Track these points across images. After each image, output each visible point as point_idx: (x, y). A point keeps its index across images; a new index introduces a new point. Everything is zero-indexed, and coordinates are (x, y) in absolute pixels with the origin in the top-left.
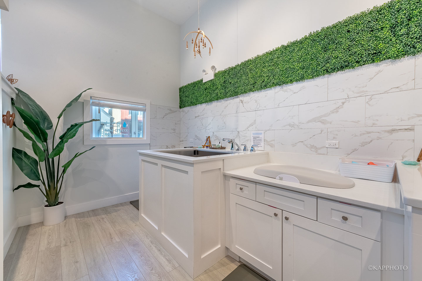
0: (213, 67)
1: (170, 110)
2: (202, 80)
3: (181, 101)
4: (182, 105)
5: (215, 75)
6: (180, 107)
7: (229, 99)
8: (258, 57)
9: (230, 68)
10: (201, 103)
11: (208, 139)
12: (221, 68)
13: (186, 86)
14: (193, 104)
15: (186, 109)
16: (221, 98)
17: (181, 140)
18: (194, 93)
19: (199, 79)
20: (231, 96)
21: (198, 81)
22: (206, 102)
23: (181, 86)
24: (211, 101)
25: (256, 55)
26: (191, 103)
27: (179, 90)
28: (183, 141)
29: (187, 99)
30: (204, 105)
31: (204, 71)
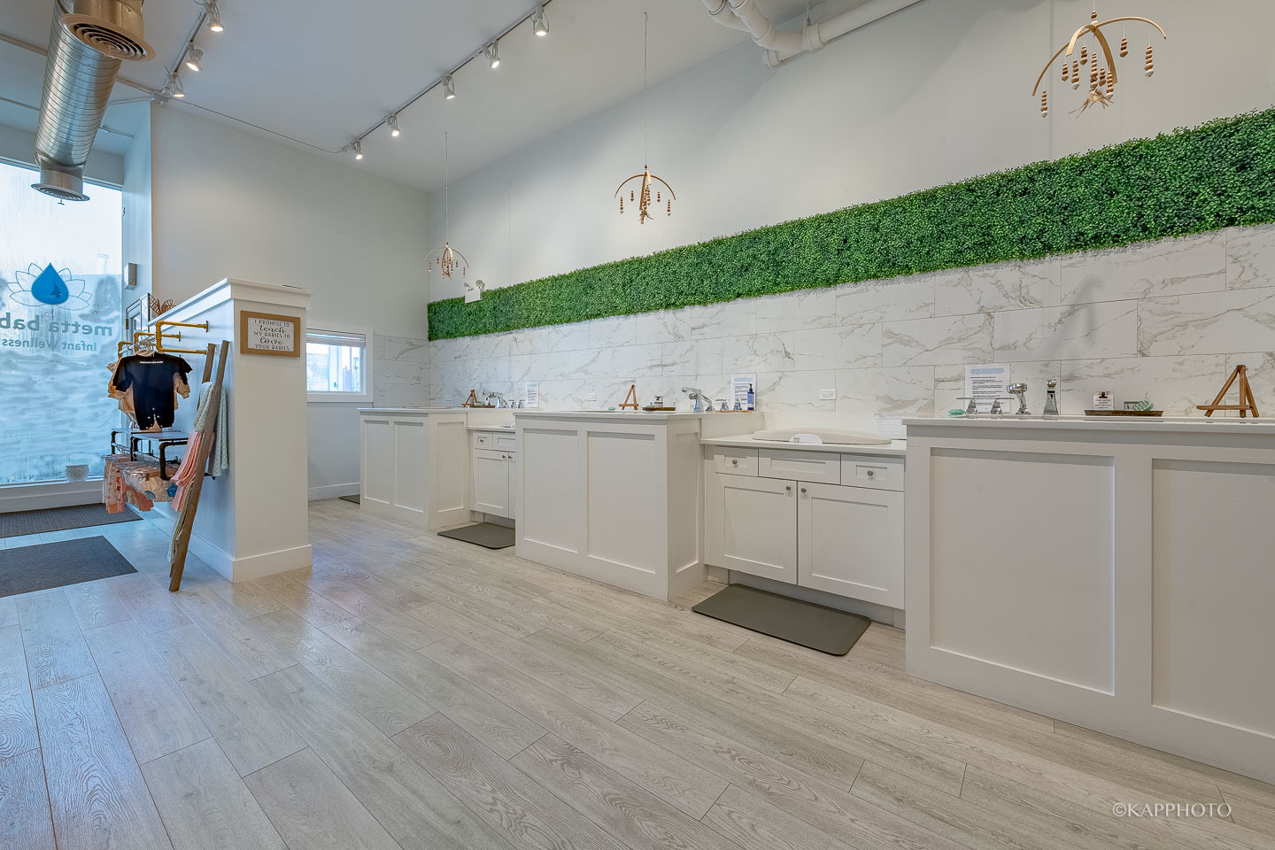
0: (479, 282)
1: (411, 344)
2: (464, 298)
3: (431, 327)
4: (433, 335)
5: (483, 294)
6: (430, 339)
7: (501, 333)
8: (531, 283)
9: (500, 288)
10: (463, 335)
11: (473, 394)
12: (491, 286)
13: (438, 303)
14: (450, 335)
15: (439, 343)
16: (489, 332)
17: (432, 397)
18: (451, 318)
19: (461, 296)
20: (502, 330)
21: (458, 299)
22: (469, 335)
23: (431, 301)
24: (477, 333)
25: (528, 280)
26: (448, 333)
27: (427, 308)
28: (434, 399)
29: (441, 326)
30: (467, 340)
31: (466, 285)
